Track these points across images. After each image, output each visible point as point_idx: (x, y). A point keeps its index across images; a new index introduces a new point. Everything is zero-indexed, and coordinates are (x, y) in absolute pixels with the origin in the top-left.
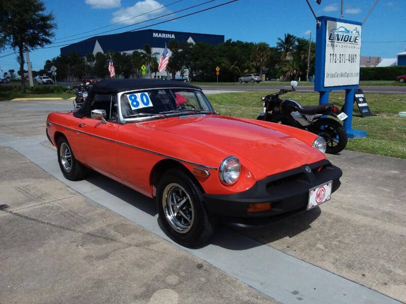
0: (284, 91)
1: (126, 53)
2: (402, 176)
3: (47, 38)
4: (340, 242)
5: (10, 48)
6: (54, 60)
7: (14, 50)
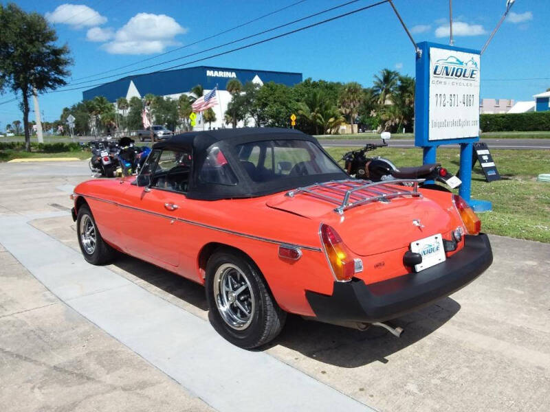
0: (372, 147)
1: (169, 98)
2: (541, 269)
3: (61, 78)
4: (443, 379)
5: (11, 91)
6: (74, 108)
7: (16, 94)
